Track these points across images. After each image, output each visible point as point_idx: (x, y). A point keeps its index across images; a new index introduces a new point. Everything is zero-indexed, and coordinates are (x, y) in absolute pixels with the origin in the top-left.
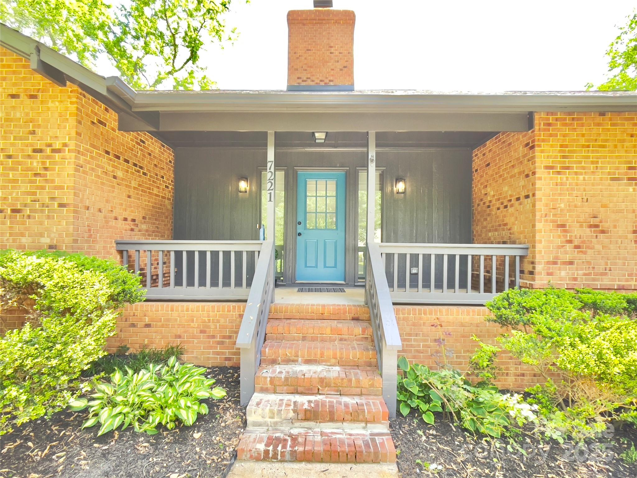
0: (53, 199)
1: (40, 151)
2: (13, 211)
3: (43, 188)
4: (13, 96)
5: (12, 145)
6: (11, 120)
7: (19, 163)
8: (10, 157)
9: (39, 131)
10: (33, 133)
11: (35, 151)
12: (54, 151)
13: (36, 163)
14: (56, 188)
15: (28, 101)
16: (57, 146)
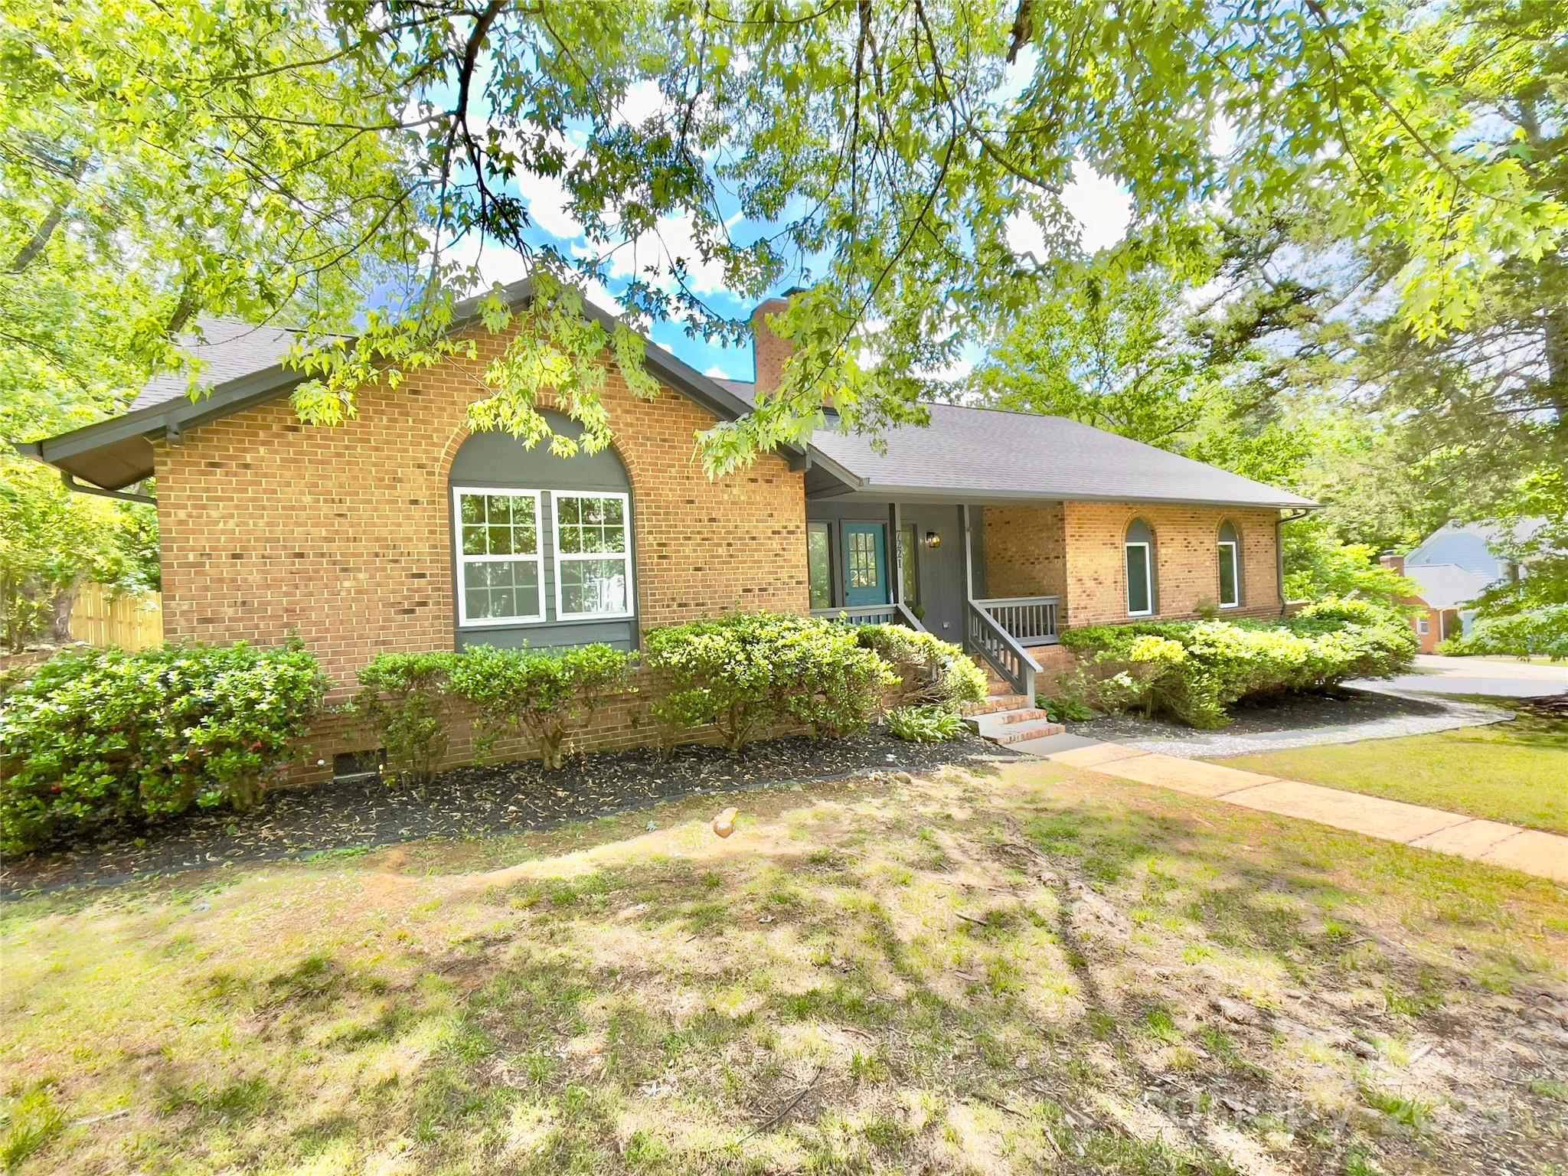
0: (791, 577)
1: (779, 533)
2: (761, 590)
3: (782, 567)
4: (753, 480)
5: (756, 527)
6: (752, 503)
7: (762, 544)
8: (754, 539)
9: (775, 513)
10: (771, 515)
11: (774, 533)
12: (789, 532)
13: (775, 544)
14: (792, 567)
15: (765, 485)
16: (791, 529)
